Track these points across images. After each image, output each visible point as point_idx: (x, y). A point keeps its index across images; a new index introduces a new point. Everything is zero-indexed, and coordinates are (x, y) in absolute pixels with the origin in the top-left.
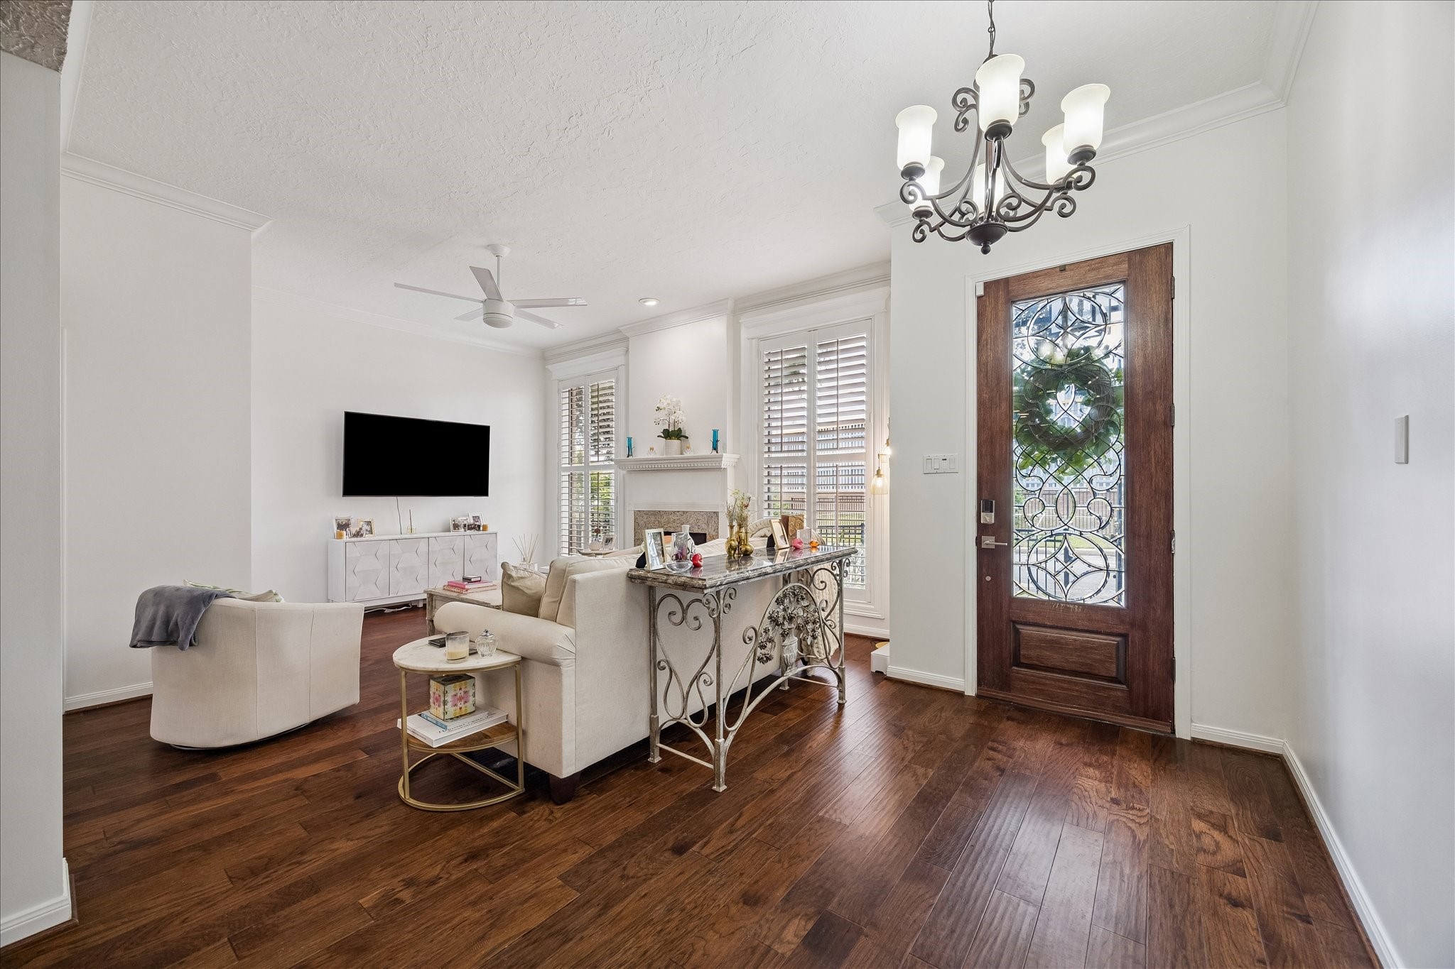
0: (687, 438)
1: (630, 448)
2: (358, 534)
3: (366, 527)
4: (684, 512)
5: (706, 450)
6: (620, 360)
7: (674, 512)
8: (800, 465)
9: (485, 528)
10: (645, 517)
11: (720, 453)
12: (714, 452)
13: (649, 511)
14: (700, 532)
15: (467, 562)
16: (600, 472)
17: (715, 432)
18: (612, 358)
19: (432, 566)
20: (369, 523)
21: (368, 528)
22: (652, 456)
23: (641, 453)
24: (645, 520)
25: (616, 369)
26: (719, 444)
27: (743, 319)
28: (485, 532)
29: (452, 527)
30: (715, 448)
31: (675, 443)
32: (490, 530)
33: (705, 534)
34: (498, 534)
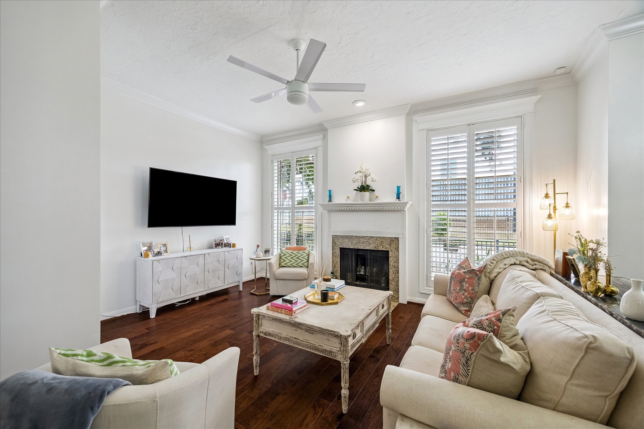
0: (374, 191)
1: (330, 197)
2: (159, 253)
3: (163, 249)
4: (371, 237)
5: (392, 199)
6: (320, 143)
7: (364, 237)
8: (463, 209)
9: (234, 246)
10: (341, 239)
11: (402, 201)
12: (397, 200)
13: (344, 236)
14: (384, 249)
15: (226, 268)
16: (304, 211)
17: (398, 188)
18: (314, 141)
19: (206, 273)
20: (165, 245)
21: (164, 248)
22: (349, 202)
23: (338, 199)
24: (341, 241)
25: (316, 148)
26: (401, 195)
27: (415, 118)
28: (234, 249)
29: (214, 246)
30: (398, 198)
31: (367, 194)
32: (237, 247)
33: (388, 251)
34: (243, 250)
